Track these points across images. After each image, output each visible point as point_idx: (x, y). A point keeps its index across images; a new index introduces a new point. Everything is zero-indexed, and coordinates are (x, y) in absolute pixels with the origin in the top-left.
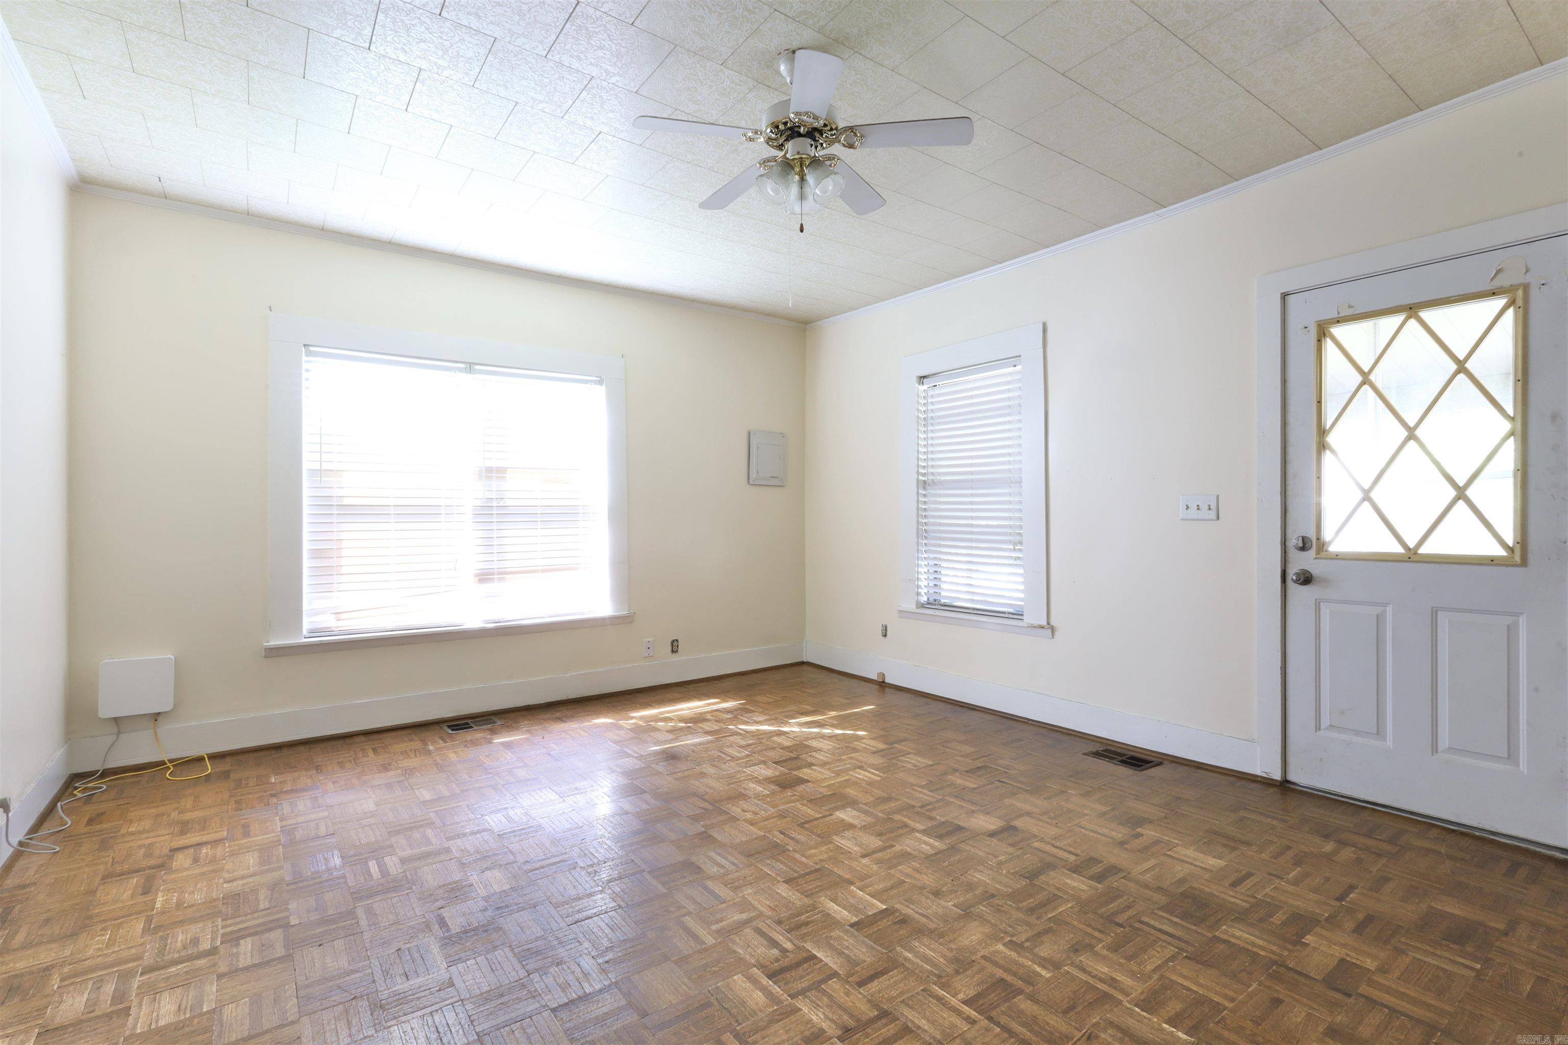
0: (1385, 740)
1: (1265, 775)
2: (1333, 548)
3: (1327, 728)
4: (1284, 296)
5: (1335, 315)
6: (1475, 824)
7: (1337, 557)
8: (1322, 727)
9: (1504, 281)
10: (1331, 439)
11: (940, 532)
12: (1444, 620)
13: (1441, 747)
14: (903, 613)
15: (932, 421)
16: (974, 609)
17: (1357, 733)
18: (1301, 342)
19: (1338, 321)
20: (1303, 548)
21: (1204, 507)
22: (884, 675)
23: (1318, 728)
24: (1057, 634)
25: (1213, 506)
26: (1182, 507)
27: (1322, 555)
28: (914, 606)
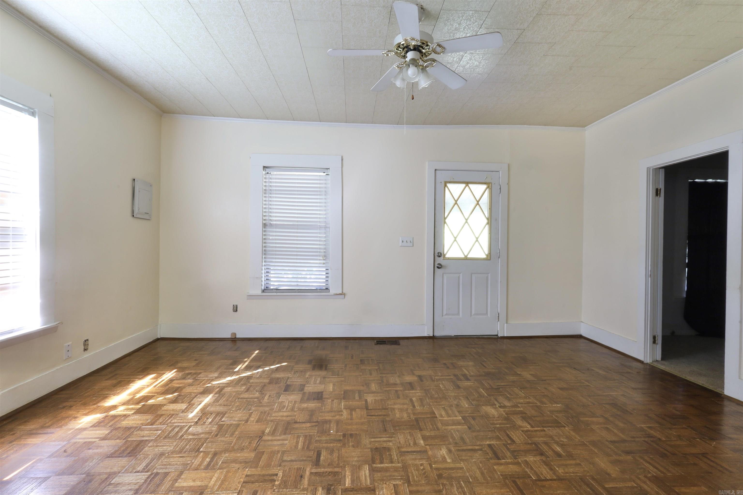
0: (459, 315)
1: (428, 336)
2: (447, 256)
3: (445, 315)
4: (435, 170)
5: (449, 180)
6: (479, 334)
7: (449, 259)
8: (444, 315)
9: (487, 181)
10: (446, 220)
11: (276, 251)
12: (474, 276)
13: (472, 314)
14: (251, 297)
15: (270, 192)
16: (298, 290)
17: (453, 315)
18: (440, 186)
19: (450, 182)
20: (439, 256)
21: (409, 241)
22: (235, 334)
23: (443, 316)
24: (346, 296)
25: (412, 241)
26: (401, 241)
27: (444, 258)
28: (261, 292)
